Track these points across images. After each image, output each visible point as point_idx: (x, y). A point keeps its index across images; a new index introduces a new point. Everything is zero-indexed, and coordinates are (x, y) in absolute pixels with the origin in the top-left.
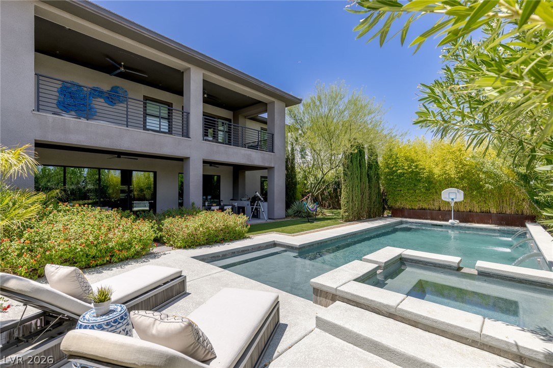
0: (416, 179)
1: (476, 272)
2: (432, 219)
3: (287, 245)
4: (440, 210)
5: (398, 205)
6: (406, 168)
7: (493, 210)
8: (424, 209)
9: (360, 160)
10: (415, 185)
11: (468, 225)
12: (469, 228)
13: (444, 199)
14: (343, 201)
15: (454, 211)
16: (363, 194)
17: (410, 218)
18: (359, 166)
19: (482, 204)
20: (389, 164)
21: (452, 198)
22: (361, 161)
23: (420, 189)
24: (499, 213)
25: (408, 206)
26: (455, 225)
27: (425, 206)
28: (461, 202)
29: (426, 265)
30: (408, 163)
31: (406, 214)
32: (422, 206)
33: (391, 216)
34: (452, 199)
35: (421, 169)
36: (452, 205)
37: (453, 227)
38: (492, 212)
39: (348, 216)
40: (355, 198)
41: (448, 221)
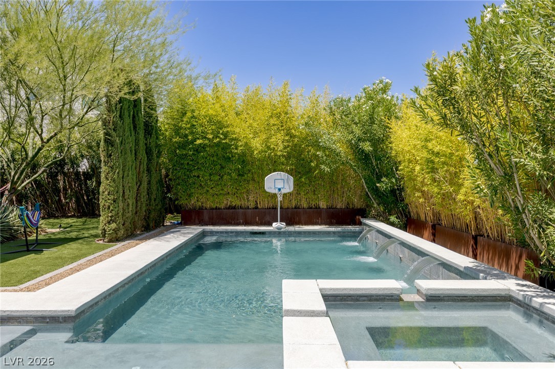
0: (224, 157)
1: (418, 298)
2: (247, 223)
3: (40, 314)
4: (256, 208)
5: (193, 202)
6: (210, 136)
7: (323, 204)
8: (234, 208)
9: (133, 115)
10: (222, 168)
11: (297, 228)
12: (299, 233)
13: (267, 190)
14: (104, 199)
15: (281, 208)
16: (140, 182)
17: (213, 224)
18: (132, 129)
19: (311, 195)
20: (181, 128)
21: (279, 187)
22: (137, 118)
23: (229, 174)
24: (329, 208)
25: (209, 205)
26: (282, 230)
27: (236, 202)
28: (290, 194)
29: (358, 300)
30: (214, 127)
31: (206, 217)
32: (231, 202)
33: (180, 224)
34: (280, 190)
35: (233, 139)
36: (280, 199)
37: (278, 234)
38: (321, 206)
39: (116, 231)
40: (127, 193)
41: (270, 224)
